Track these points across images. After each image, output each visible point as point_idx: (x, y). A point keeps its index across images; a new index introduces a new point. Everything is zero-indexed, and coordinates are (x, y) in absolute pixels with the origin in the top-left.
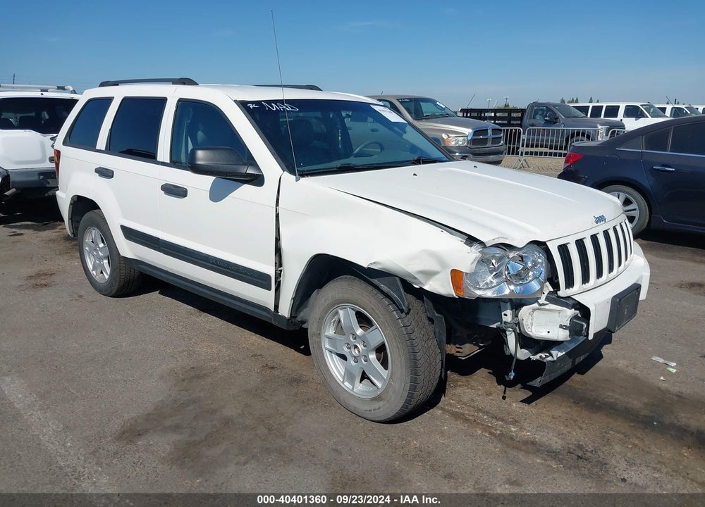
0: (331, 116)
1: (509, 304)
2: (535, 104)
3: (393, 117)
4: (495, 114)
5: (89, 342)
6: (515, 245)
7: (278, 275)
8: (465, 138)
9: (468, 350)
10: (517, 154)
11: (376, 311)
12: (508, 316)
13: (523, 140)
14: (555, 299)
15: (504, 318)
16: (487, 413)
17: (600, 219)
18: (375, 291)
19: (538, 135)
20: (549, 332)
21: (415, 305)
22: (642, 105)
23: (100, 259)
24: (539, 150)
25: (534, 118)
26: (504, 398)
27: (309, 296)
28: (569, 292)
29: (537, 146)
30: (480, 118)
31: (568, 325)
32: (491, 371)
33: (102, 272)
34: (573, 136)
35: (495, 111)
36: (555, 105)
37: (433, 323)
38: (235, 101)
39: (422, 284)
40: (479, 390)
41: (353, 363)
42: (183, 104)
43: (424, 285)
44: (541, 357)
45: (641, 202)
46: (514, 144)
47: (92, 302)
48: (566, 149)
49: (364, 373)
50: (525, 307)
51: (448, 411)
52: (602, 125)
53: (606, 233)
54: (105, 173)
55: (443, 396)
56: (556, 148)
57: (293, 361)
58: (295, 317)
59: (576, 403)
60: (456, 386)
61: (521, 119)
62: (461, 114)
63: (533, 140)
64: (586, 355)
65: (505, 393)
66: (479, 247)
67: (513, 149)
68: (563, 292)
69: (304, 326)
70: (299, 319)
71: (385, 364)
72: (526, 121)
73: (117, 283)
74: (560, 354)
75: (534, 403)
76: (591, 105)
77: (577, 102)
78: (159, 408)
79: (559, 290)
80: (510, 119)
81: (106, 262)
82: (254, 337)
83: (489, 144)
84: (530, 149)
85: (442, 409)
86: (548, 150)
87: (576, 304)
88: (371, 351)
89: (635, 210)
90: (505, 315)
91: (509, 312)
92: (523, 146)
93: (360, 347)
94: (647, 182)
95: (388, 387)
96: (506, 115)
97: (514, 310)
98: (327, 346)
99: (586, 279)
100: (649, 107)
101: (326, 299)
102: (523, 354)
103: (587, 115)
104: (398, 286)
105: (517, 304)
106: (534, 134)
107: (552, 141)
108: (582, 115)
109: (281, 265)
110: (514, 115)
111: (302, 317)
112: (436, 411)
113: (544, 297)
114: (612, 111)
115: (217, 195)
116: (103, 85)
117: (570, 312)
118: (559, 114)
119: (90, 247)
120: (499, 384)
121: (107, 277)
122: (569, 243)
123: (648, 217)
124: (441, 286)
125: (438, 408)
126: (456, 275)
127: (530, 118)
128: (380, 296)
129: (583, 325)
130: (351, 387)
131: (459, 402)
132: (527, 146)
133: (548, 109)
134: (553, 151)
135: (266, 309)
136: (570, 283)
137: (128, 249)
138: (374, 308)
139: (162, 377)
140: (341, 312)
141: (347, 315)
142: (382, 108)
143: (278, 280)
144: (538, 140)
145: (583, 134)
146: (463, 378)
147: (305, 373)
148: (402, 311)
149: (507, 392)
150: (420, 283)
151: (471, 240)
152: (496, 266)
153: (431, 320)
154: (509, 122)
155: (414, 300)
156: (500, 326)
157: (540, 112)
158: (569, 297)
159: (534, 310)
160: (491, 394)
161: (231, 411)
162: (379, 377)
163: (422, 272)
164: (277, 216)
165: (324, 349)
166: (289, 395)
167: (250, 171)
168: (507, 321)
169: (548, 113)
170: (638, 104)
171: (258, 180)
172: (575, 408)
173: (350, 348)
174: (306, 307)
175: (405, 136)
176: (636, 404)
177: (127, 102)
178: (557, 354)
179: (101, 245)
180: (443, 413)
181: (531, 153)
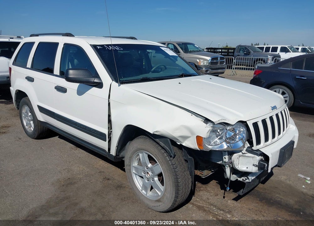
0: (139, 52)
1: (227, 153)
2: (240, 46)
3: (171, 53)
4: (222, 50)
5: (20, 164)
6: (230, 123)
7: (110, 134)
8: (208, 61)
9: (206, 173)
10: (232, 68)
11: (158, 156)
12: (226, 158)
13: (234, 62)
14: (250, 150)
15: (224, 160)
16: (215, 206)
17: (274, 108)
18: (157, 145)
19: (241, 60)
20: (247, 168)
21: (178, 152)
22: (288, 47)
23: (30, 121)
24: (241, 67)
25: (239, 52)
26: (224, 197)
27: (125, 144)
28: (258, 147)
29: (241, 65)
30: (215, 52)
31: (257, 164)
32: (218, 182)
33: (30, 127)
34: (257, 60)
35: (222, 49)
36: (249, 47)
37: (187, 162)
38: (91, 45)
39: (181, 142)
40: (212, 192)
41: (146, 181)
42: (66, 46)
43: (182, 143)
44: (243, 179)
45: (290, 93)
46: (230, 64)
47: (25, 141)
48: (254, 66)
49: (152, 186)
50: (235, 155)
51: (195, 205)
52: (270, 55)
53: (277, 115)
54: (30, 79)
55: (193, 196)
56: (249, 66)
57: (119, 175)
58: (119, 155)
59: (261, 200)
60: (200, 190)
61: (233, 52)
62: (206, 50)
63: (239, 62)
64: (266, 176)
65: (224, 194)
66: (211, 124)
67: (230, 66)
68: (255, 147)
69: (123, 159)
70: (120, 156)
71: (162, 182)
72: (236, 54)
73: (37, 133)
74: (253, 178)
75: (239, 201)
76: (265, 47)
77: (258, 45)
78: (48, 202)
79: (253, 146)
80: (228, 52)
81: (32, 122)
82: (101, 162)
83: (219, 64)
84: (237, 66)
85: (193, 204)
86: (246, 67)
87: (262, 154)
88: (155, 176)
89: (287, 97)
90: (225, 158)
91: (227, 157)
92: (234, 65)
93: (150, 173)
94: (293, 84)
95: (164, 195)
96: (227, 51)
97: (230, 156)
98: (134, 171)
99: (267, 139)
100: (291, 48)
101: (133, 148)
102: (234, 178)
103: (263, 51)
104: (169, 143)
105: (231, 153)
106: (239, 60)
107: (247, 63)
108: (261, 51)
109: (111, 129)
110: (230, 51)
111: (122, 155)
112: (189, 205)
113: (245, 149)
114: (275, 49)
115: (80, 92)
116: (31, 36)
117: (259, 158)
118: (251, 50)
119: (25, 115)
120: (222, 189)
121: (32, 130)
122: (258, 122)
123: (293, 100)
124: (191, 144)
125: (190, 203)
126: (199, 139)
127: (238, 52)
128: (160, 148)
129: (265, 165)
130: (145, 193)
131: (201, 199)
132: (236, 65)
133: (246, 48)
134: (248, 67)
135: (104, 151)
136: (258, 142)
137: (41, 117)
138: (157, 154)
139: (53, 184)
140: (141, 155)
141: (143, 157)
142: (166, 48)
143: (110, 136)
144: (241, 62)
145: (262, 60)
146: (204, 186)
147: (124, 182)
148: (171, 157)
149: (226, 194)
150: (180, 142)
151: (207, 121)
152: (220, 133)
153: (186, 161)
154: (228, 54)
155: (177, 150)
156: (222, 164)
157: (242, 50)
158: (258, 150)
159: (240, 156)
160: (217, 195)
161: (85, 204)
162: (159, 190)
163: (181, 137)
164: (109, 104)
165: (132, 173)
166: (115, 195)
167: (96, 80)
168: (225, 161)
169: (246, 50)
170: (287, 46)
171: (100, 85)
172: (260, 204)
173: (145, 173)
174: (124, 150)
175: (177, 62)
176: (291, 201)
177: (41, 44)
178: (251, 178)
179: (30, 114)
180: (193, 206)
181: (238, 68)
